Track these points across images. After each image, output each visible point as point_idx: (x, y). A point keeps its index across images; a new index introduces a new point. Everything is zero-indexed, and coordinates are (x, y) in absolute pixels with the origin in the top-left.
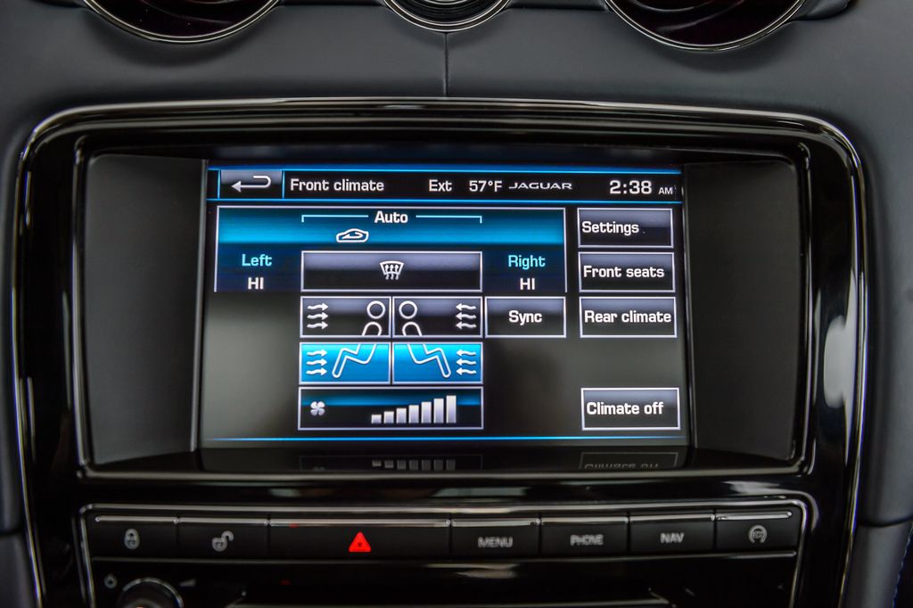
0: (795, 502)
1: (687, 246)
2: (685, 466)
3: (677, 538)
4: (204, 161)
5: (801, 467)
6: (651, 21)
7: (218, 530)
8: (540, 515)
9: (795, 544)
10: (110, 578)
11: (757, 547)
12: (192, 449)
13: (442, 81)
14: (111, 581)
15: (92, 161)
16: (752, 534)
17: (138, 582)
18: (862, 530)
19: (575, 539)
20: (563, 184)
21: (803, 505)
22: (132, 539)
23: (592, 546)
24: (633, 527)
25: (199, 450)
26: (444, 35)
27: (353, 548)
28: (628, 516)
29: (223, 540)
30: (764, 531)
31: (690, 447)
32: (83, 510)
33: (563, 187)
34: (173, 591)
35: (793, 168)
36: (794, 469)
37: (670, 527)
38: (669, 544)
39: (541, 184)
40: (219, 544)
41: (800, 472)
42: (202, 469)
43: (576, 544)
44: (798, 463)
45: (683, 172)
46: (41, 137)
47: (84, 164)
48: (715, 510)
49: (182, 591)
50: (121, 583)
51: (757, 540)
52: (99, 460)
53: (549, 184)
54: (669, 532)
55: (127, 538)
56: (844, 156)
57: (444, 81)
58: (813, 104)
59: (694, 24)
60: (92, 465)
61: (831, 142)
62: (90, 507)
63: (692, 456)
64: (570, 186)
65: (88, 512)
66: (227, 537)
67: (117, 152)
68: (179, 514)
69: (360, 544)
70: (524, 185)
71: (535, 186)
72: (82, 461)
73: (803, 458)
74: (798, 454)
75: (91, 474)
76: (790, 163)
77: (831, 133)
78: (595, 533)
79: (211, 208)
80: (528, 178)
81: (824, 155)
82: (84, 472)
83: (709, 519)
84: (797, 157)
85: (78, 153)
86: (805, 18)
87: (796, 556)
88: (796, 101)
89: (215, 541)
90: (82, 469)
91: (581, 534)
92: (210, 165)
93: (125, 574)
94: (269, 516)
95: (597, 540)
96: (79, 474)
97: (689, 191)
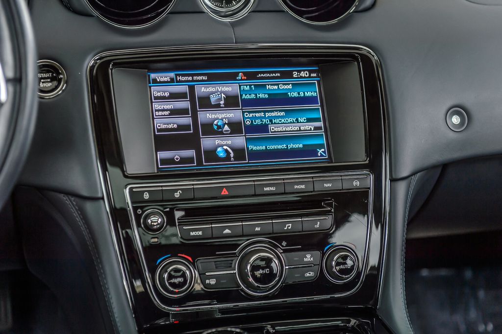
1: (323, 94)
3: (330, 185)
6: (300, 13)
8: (284, 179)
11: (357, 187)
13: (233, 38)
14: (139, 211)
15: (113, 70)
16: (354, 183)
17: (149, 211)
21: (370, 174)
23: (302, 188)
24: (315, 182)
26: (228, 23)
27: (223, 193)
28: (313, 179)
29: (178, 193)
30: (358, 182)
33: (277, 75)
34: (161, 213)
35: (356, 63)
36: (366, 162)
38: (327, 187)
39: (269, 75)
40: (177, 195)
43: (296, 188)
44: (368, 159)
45: (319, 68)
48: (341, 176)
49: (164, 213)
50: (143, 212)
51: (356, 185)
53: (271, 74)
54: (327, 183)
55: (145, 195)
58: (361, 41)
59: (317, 14)
64: (279, 75)
65: (130, 188)
66: (180, 192)
67: (120, 67)
68: (162, 186)
69: (225, 192)
70: (262, 75)
71: (266, 75)
76: (354, 61)
77: (367, 51)
78: (302, 185)
79: (150, 88)
80: (264, 73)
81: (366, 60)
83: (340, 179)
84: (356, 59)
86: (356, 12)
89: (175, 194)
91: (298, 185)
92: (148, 72)
94: (193, 184)
97: (322, 75)
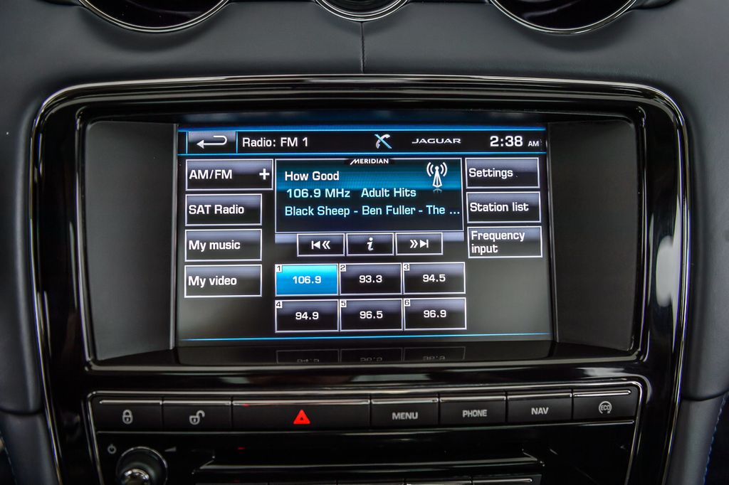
0: (634, 383)
1: (550, 187)
2: (550, 356)
3: (543, 411)
4: (175, 125)
5: (639, 356)
6: (519, 9)
7: (194, 409)
8: (439, 395)
9: (634, 414)
10: (112, 446)
11: (605, 417)
12: (171, 348)
13: (359, 61)
14: (112, 450)
15: (89, 127)
16: (601, 408)
17: (132, 449)
18: (685, 403)
19: (465, 413)
20: (454, 140)
21: (639, 385)
22: (128, 417)
23: (479, 418)
24: (509, 403)
25: (176, 348)
26: (360, 23)
27: (297, 421)
28: (506, 395)
29: (198, 417)
30: (610, 405)
31: (553, 342)
32: (90, 395)
33: (454, 142)
34: (161, 457)
35: (632, 126)
36: (633, 357)
37: (538, 403)
38: (538, 415)
39: (437, 140)
40: (195, 419)
41: (638, 359)
42: (178, 363)
43: (466, 416)
44: (636, 353)
45: (547, 129)
46: (49, 108)
47: (83, 130)
48: (572, 389)
49: (166, 456)
51: (605, 412)
52: (100, 358)
53: (443, 140)
54: (537, 406)
55: (124, 416)
56: (671, 115)
57: (362, 62)
58: (648, 75)
59: (555, 10)
60: (96, 361)
61: (660, 104)
62: (94, 393)
63: (555, 348)
64: (459, 141)
65: (93, 396)
66: (200, 415)
67: (109, 119)
68: (163, 397)
69: (302, 418)
70: (423, 141)
71: (432, 141)
72: (88, 359)
73: (639, 349)
74: (636, 347)
75: (95, 367)
76: (630, 122)
77: (662, 98)
78: (481, 409)
79: (181, 161)
80: (427, 135)
81: (657, 115)
82: (90, 367)
83: (568, 397)
84: (636, 118)
85: (78, 121)
86: (642, 8)
87: (634, 424)
88: (635, 73)
89: (191, 417)
90: (88, 364)
91: (470, 409)
92: (180, 127)
93: (123, 443)
94: (232, 398)
95: (483, 413)
96: (86, 369)
97: (552, 143)
